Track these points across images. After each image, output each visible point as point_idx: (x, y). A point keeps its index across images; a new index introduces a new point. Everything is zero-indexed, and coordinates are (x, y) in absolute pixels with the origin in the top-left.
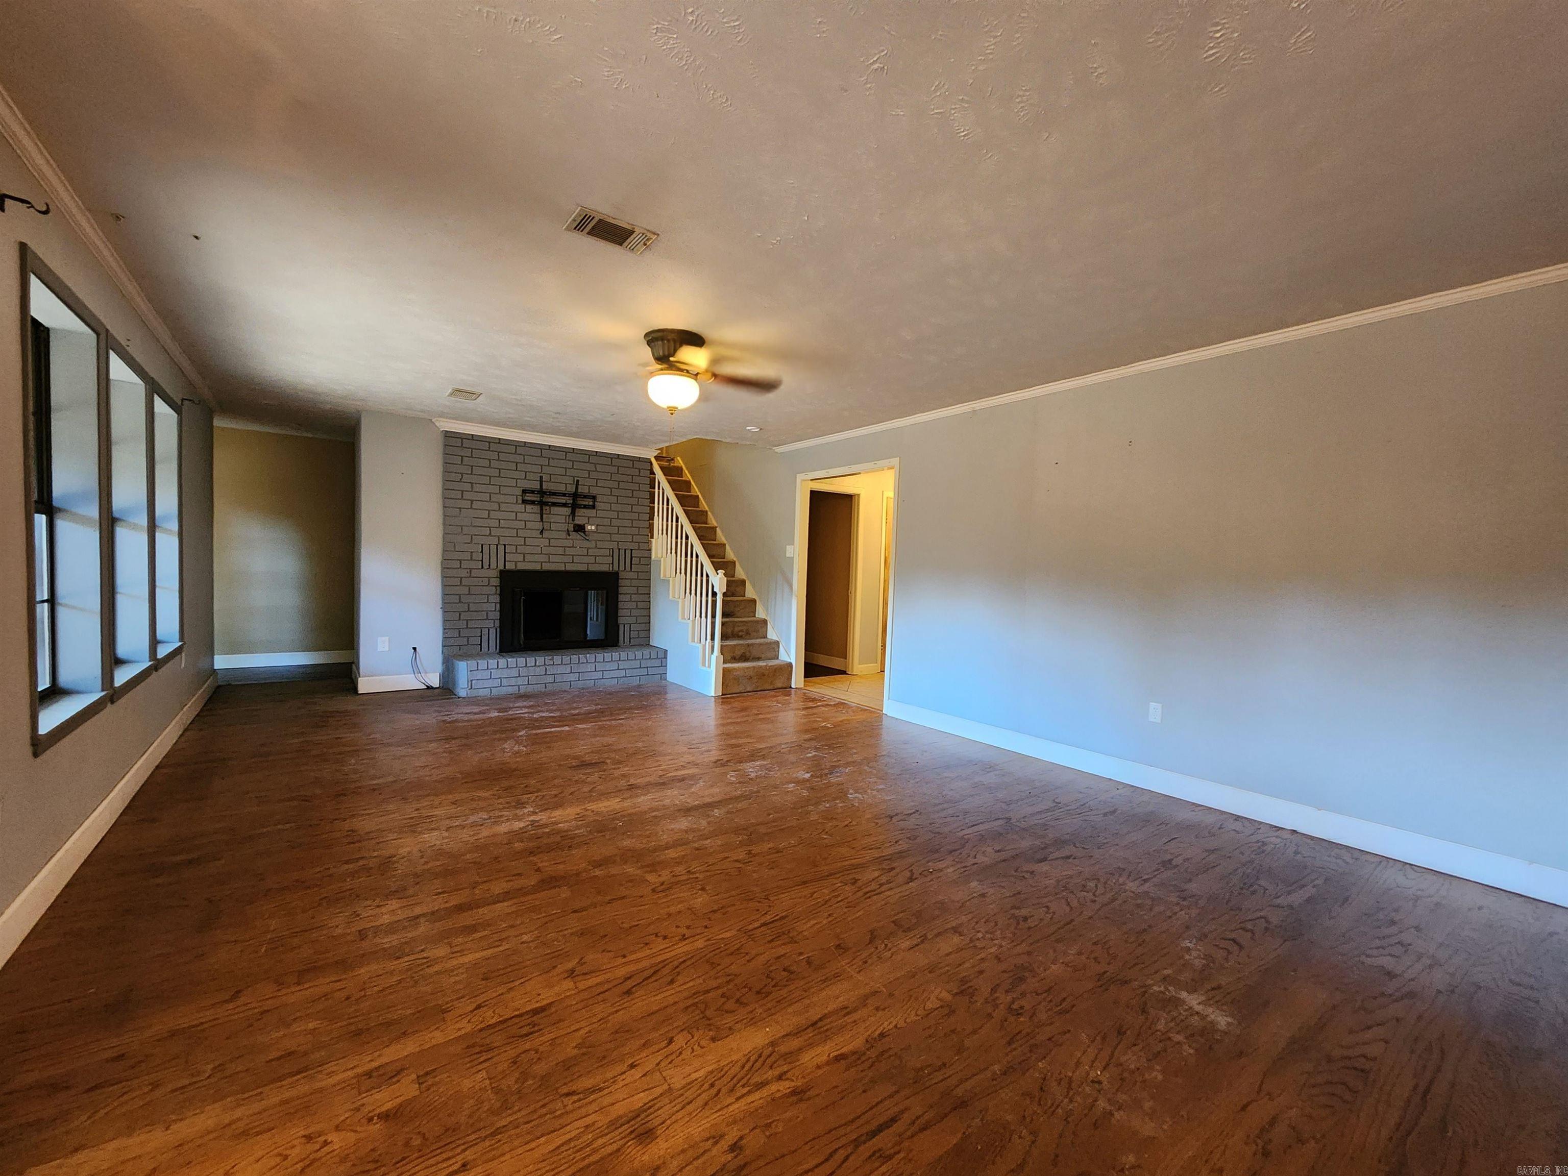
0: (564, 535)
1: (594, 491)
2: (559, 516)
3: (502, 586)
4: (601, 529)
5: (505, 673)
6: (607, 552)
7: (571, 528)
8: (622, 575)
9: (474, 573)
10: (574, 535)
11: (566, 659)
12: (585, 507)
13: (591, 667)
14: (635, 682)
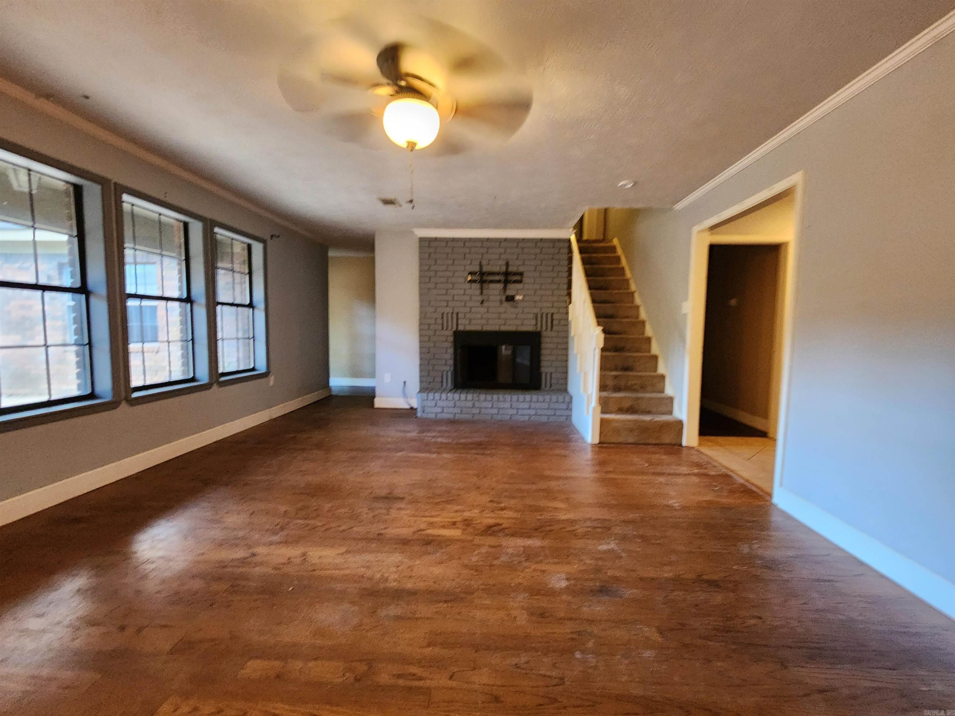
0: (498, 304)
1: (521, 269)
2: (495, 290)
3: (455, 342)
4: (527, 298)
5: (445, 404)
6: (531, 316)
7: (504, 298)
8: (544, 334)
9: (438, 333)
10: (506, 304)
11: (489, 397)
12: (515, 282)
13: (507, 405)
14: (544, 419)
